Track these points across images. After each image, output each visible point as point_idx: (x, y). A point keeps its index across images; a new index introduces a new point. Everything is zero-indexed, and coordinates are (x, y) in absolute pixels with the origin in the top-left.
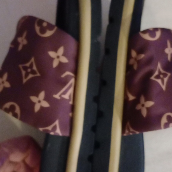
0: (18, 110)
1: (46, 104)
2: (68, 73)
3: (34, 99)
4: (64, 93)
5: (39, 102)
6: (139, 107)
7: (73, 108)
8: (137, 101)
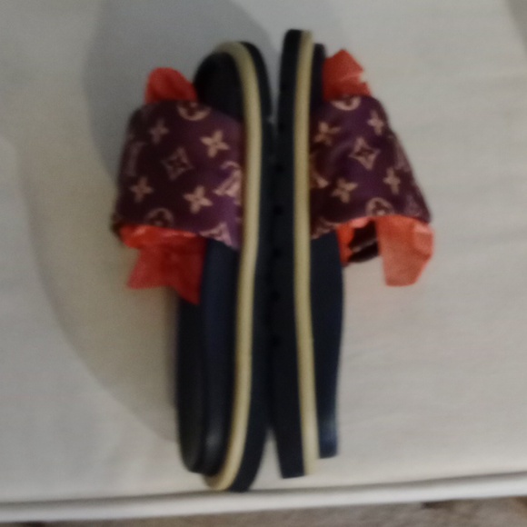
0: (169, 216)
1: (206, 202)
2: (230, 163)
3: (189, 197)
4: (228, 188)
5: (197, 199)
6: (337, 193)
7: (241, 211)
8: (333, 186)
